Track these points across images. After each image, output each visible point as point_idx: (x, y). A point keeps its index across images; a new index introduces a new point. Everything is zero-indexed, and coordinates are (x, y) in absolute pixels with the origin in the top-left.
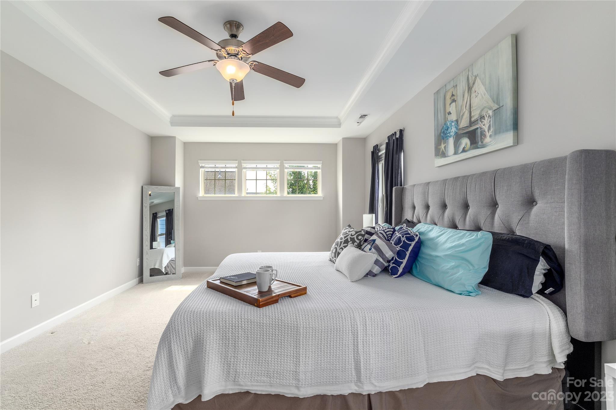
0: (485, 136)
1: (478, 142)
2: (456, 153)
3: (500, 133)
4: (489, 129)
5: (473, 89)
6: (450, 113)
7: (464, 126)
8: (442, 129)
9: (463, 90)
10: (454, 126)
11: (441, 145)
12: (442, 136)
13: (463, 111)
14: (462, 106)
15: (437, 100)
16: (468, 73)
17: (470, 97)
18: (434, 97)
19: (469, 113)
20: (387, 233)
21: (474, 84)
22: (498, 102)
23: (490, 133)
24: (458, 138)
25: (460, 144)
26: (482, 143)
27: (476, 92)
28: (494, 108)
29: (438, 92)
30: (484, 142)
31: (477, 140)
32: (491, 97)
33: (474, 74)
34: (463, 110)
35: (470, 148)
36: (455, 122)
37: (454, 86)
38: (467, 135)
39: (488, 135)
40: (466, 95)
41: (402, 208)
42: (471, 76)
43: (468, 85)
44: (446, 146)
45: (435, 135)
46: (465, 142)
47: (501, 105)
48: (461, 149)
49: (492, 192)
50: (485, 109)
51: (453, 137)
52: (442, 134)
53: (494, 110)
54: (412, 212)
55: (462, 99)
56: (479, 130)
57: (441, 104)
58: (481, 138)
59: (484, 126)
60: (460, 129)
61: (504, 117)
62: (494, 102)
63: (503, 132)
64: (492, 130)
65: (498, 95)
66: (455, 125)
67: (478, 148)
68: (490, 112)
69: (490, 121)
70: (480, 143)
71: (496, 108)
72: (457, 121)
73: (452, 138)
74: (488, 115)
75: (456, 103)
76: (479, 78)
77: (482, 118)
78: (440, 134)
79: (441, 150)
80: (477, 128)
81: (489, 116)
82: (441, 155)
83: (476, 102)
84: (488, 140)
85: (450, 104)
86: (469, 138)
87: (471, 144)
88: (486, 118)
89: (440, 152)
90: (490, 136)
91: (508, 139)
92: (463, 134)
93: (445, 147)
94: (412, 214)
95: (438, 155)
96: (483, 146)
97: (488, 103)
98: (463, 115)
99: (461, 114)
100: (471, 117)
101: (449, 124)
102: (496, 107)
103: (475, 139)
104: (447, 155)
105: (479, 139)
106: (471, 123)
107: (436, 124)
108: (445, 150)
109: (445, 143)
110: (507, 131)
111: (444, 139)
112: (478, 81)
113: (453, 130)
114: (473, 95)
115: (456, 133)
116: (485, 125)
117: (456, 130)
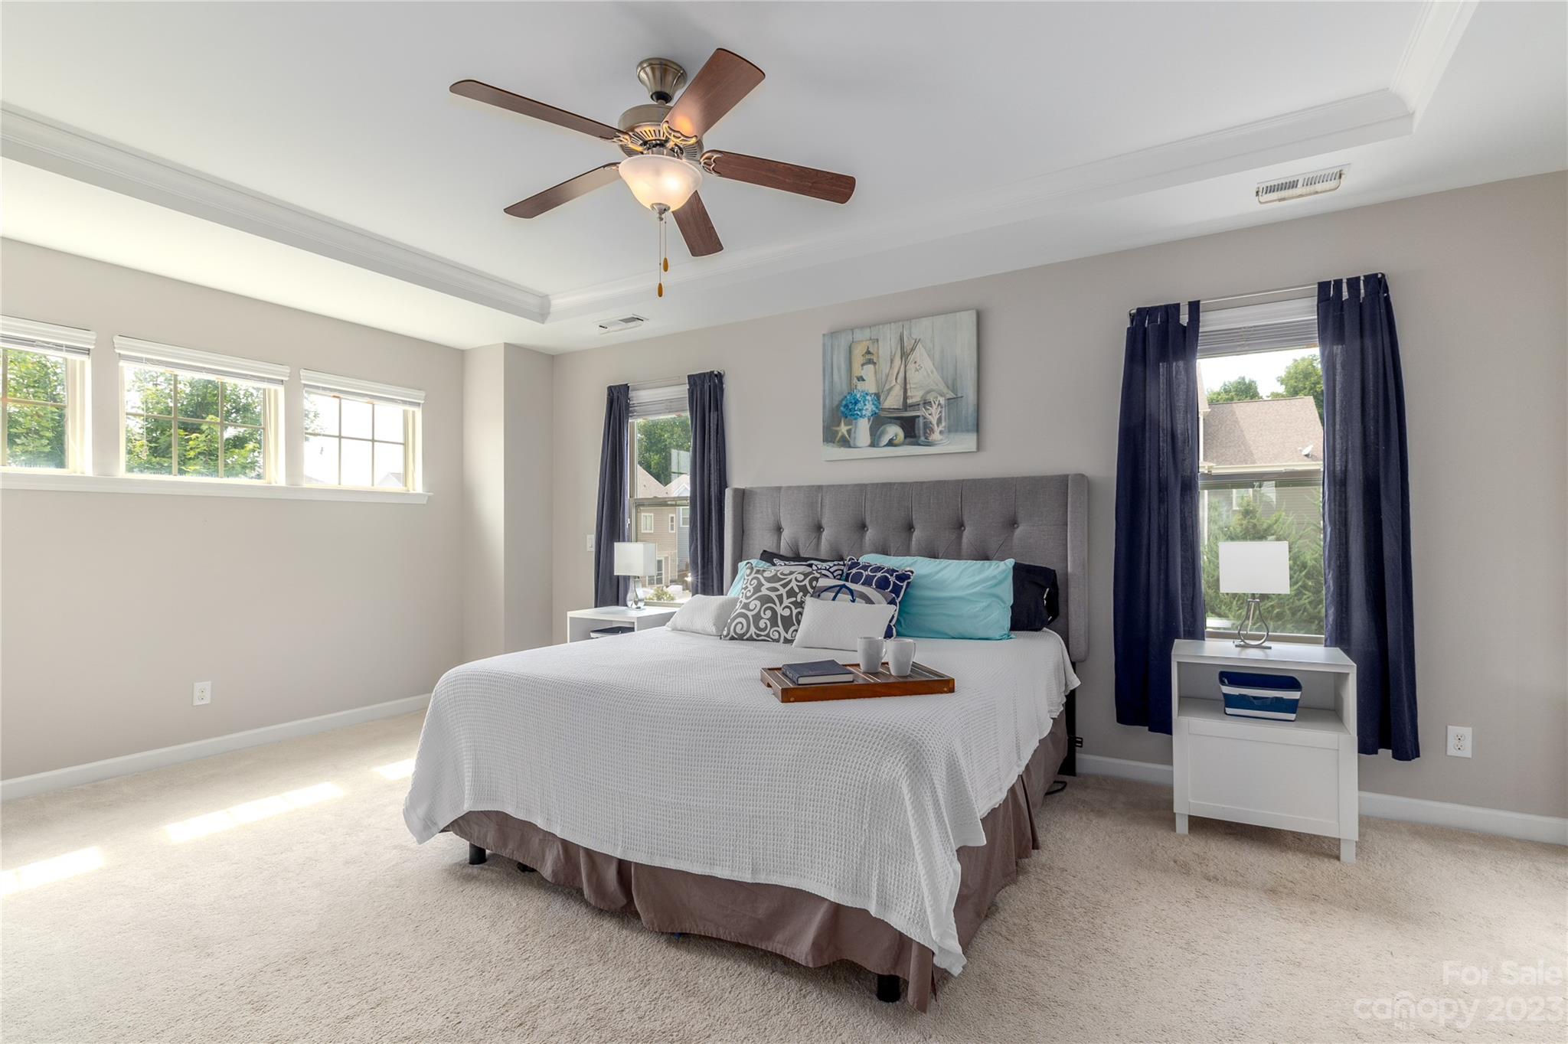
0: (932, 431)
1: (920, 437)
2: (873, 444)
3: (956, 431)
4: (939, 421)
5: (911, 358)
6: (861, 379)
7: (892, 407)
8: (843, 400)
9: (891, 352)
10: (871, 402)
11: (839, 425)
12: (843, 412)
13: (891, 384)
14: (887, 376)
15: (830, 348)
16: (901, 330)
17: (906, 366)
18: (824, 340)
19: (902, 391)
20: (835, 574)
21: (913, 350)
22: (954, 390)
23: (940, 428)
24: (878, 422)
25: (883, 433)
26: (926, 438)
27: (917, 365)
28: (948, 396)
29: (833, 334)
30: (930, 438)
31: (917, 432)
32: (943, 378)
33: (914, 336)
34: (891, 381)
35: (904, 441)
36: (873, 396)
37: (871, 339)
38: (899, 422)
39: (937, 430)
40: (897, 361)
41: (743, 532)
42: (908, 339)
43: (902, 348)
44: (853, 431)
45: (824, 406)
46: (894, 431)
47: (959, 395)
48: (885, 440)
49: (958, 509)
50: (933, 393)
51: (869, 420)
52: (842, 408)
53: (949, 399)
54: (776, 537)
55: (889, 364)
56: (921, 420)
57: (840, 359)
58: (925, 433)
59: (930, 417)
60: (884, 410)
61: (964, 412)
62: (948, 387)
63: (962, 431)
64: (943, 424)
65: (954, 380)
66: (872, 400)
67: (919, 445)
68: (942, 400)
69: (941, 412)
70: (923, 438)
71: (951, 397)
72: (877, 395)
73: (866, 419)
74: (937, 403)
75: (877, 366)
76: (923, 346)
77: (927, 403)
78: (838, 406)
79: (840, 434)
80: (919, 416)
81: (939, 404)
82: (839, 442)
83: (914, 377)
84: (936, 436)
85: (863, 365)
86: (903, 427)
87: (905, 437)
88: (935, 407)
89: (836, 437)
90: (941, 432)
91: (968, 442)
92: (890, 418)
93: (849, 431)
94: (775, 541)
95: (831, 442)
96: (929, 444)
97: (937, 385)
98: (891, 389)
99: (887, 387)
100: (905, 398)
101: (858, 396)
102: (951, 395)
103: (914, 431)
104: (855, 444)
105: (921, 432)
106: (906, 406)
107: (827, 388)
108: (849, 436)
109: (850, 424)
110: (968, 431)
111: (846, 417)
112: (920, 349)
113: (869, 408)
114: (911, 366)
115: (875, 413)
116: (933, 414)
117: (874, 409)
